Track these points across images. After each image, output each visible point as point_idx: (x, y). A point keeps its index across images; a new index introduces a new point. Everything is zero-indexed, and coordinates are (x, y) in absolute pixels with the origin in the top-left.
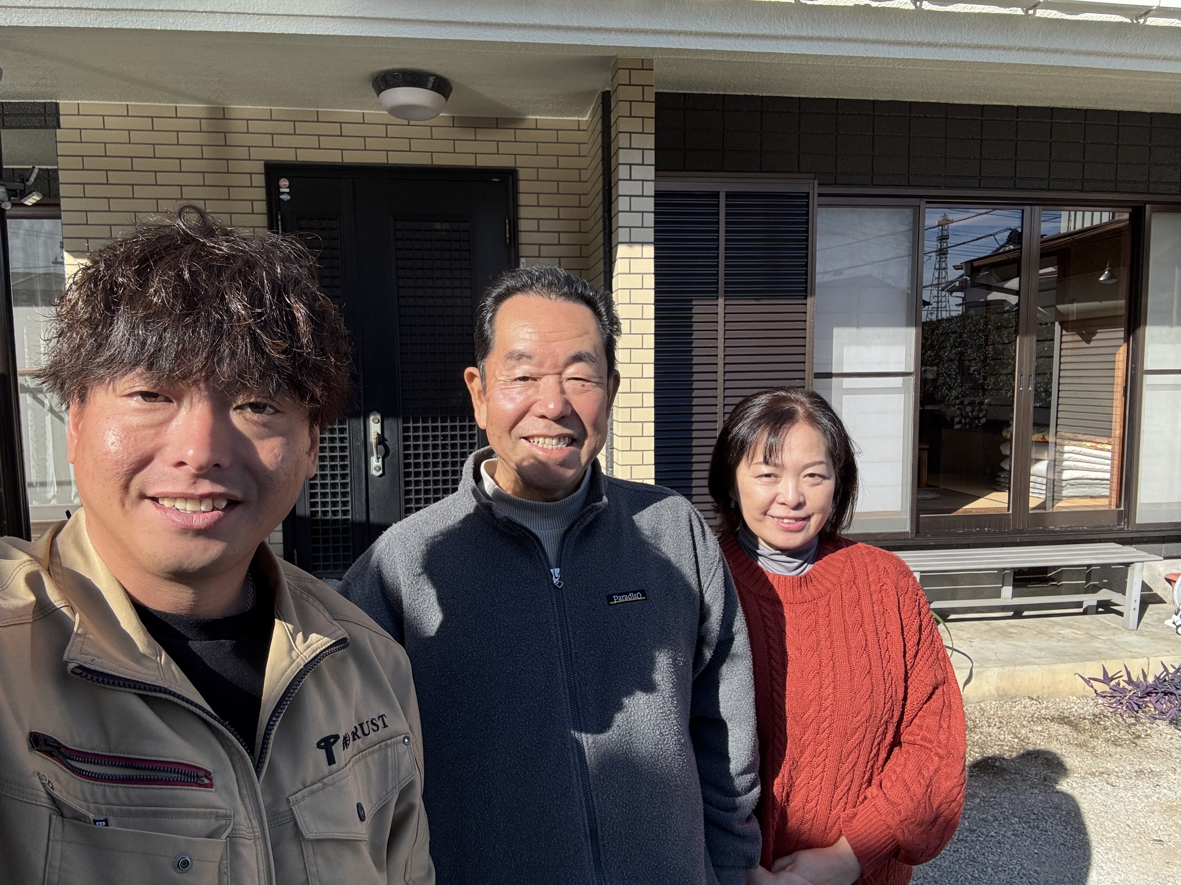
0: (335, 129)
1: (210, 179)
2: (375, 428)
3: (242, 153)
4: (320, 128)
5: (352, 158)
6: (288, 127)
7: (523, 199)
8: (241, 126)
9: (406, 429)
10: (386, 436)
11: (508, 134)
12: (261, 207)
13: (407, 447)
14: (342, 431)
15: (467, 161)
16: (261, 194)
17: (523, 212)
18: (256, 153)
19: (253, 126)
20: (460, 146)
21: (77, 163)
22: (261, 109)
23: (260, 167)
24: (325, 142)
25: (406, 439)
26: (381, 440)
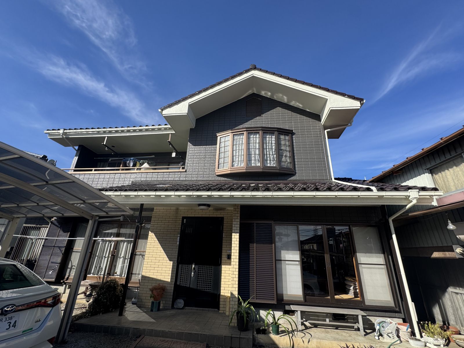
0: (194, 211)
1: (174, 219)
2: (193, 266)
3: (179, 215)
4: (192, 211)
5: (196, 216)
6: (187, 211)
7: (225, 222)
8: (180, 211)
9: (199, 267)
10: (195, 268)
11: (223, 211)
12: (181, 224)
13: (199, 271)
14: (188, 266)
15: (215, 216)
16: (181, 222)
17: (224, 225)
18: (181, 215)
19: (182, 211)
20: (214, 213)
21: (154, 217)
22: (183, 208)
23: (181, 217)
24: (192, 213)
25: (199, 269)
26: (194, 268)
